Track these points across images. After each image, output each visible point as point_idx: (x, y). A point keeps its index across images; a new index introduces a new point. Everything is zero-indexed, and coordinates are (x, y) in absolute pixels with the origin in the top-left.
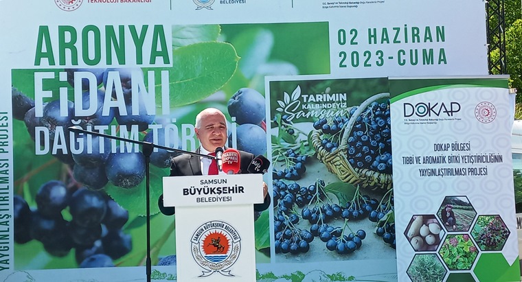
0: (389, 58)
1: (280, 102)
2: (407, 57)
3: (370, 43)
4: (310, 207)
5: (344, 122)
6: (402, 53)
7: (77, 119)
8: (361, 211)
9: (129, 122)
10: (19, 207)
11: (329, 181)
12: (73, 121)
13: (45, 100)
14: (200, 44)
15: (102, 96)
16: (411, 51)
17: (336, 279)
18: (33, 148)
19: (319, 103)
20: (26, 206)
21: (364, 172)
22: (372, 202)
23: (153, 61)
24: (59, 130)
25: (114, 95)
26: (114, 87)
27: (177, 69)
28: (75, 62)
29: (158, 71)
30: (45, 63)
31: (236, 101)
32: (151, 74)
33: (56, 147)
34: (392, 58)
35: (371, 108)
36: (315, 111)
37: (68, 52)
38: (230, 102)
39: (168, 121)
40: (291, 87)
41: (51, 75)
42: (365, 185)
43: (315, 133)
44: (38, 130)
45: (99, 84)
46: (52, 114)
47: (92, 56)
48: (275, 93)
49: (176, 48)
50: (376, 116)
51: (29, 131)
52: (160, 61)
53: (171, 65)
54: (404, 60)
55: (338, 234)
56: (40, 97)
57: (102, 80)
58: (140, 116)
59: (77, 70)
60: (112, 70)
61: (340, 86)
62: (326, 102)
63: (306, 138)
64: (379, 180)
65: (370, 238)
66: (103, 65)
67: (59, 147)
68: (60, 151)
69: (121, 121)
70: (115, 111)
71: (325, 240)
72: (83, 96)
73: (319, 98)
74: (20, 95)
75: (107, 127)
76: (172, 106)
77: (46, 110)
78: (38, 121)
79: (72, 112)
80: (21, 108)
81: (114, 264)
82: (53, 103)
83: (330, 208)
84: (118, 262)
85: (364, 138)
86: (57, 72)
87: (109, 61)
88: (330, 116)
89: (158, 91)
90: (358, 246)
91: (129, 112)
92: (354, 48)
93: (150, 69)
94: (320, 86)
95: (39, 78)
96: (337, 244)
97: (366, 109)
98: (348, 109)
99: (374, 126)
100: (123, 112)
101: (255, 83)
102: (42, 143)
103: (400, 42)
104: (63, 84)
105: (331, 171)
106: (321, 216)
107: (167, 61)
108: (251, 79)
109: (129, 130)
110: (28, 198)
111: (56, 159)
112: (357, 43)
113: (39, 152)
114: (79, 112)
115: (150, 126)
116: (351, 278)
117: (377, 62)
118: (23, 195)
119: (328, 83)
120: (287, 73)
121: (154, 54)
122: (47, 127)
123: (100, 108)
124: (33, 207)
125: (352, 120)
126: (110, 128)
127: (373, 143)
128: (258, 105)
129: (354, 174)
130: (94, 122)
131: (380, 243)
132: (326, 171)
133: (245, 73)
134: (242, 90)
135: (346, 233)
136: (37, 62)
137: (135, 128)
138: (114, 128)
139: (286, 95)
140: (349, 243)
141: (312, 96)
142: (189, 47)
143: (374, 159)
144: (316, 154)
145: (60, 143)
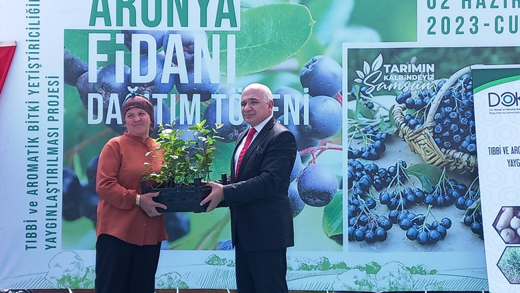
0: (485, 25)
1: (359, 72)
2: (506, 24)
3: (464, 7)
4: (389, 191)
5: (430, 97)
6: (499, 20)
7: (133, 86)
8: (446, 197)
9: (190, 91)
10: (68, 181)
11: (411, 161)
12: (129, 88)
13: (99, 64)
14: (272, 5)
15: (161, 62)
16: (511, 17)
17: (417, 273)
18: (85, 117)
19: (403, 74)
20: (76, 180)
21: (451, 153)
22: (460, 187)
23: (218, 24)
24: (114, 98)
25: (175, 61)
26: (175, 52)
27: (245, 33)
28: (133, 23)
29: (224, 35)
30: (100, 23)
31: (310, 70)
32: (216, 38)
33: (110, 116)
34: (488, 25)
35: (462, 82)
36: (398, 83)
37: (126, 12)
38: (303, 71)
39: (233, 90)
40: (373, 56)
41: (107, 37)
42: (452, 168)
43: (398, 107)
44: (91, 96)
45: (158, 47)
46: (107, 80)
47: (152, 17)
48: (353, 62)
49: (245, 10)
50: (466, 91)
51: (81, 97)
52: (226, 23)
53: (238, 29)
54: (502, 28)
55: (419, 222)
56: (94, 61)
57: (162, 43)
58: (203, 85)
59: (135, 32)
60: (174, 32)
61: (428, 55)
62: (411, 74)
63: (388, 114)
64: (468, 163)
65: (457, 228)
66: (163, 27)
67: (114, 116)
68: (114, 120)
69: (181, 89)
70: (175, 77)
71: (404, 228)
72: (141, 61)
73: (403, 68)
74: (73, 59)
75: (165, 96)
76: (238, 74)
77: (101, 75)
78: (91, 87)
79: (128, 78)
80: (73, 72)
81: (169, 246)
82: (109, 67)
83: (412, 192)
84: (174, 244)
85: (453, 115)
86: (113, 33)
87: (170, 24)
88: (415, 89)
89: (223, 57)
90: (443, 236)
91: (191, 79)
92: (445, 13)
93: (215, 32)
94: (405, 55)
95: (94, 39)
96: (418, 233)
97: (457, 82)
98: (436, 82)
99: (465, 102)
100: (184, 79)
101: (331, 50)
102: (95, 112)
103: (497, 7)
104: (119, 47)
105: (414, 151)
106: (401, 201)
107: (234, 24)
108: (327, 46)
109: (190, 99)
110: (78, 171)
111: (109, 130)
112: (448, 8)
113: (91, 121)
114: (136, 78)
115: (213, 96)
116: (433, 272)
117: (471, 29)
118: (73, 168)
119: (414, 52)
120: (368, 39)
121: (220, 16)
122: (101, 94)
123: (159, 74)
124: (84, 181)
125: (441, 94)
126: (169, 97)
127: (462, 120)
128: (334, 74)
129: (441, 155)
130: (152, 89)
131: (468, 233)
132: (409, 151)
133: (321, 39)
134: (316, 57)
135: (429, 221)
136: (92, 23)
137: (197, 97)
138: (173, 97)
139: (366, 64)
140: (432, 233)
141: (395, 66)
142: (259, 9)
143: (463, 140)
144: (398, 131)
145: (114, 112)
